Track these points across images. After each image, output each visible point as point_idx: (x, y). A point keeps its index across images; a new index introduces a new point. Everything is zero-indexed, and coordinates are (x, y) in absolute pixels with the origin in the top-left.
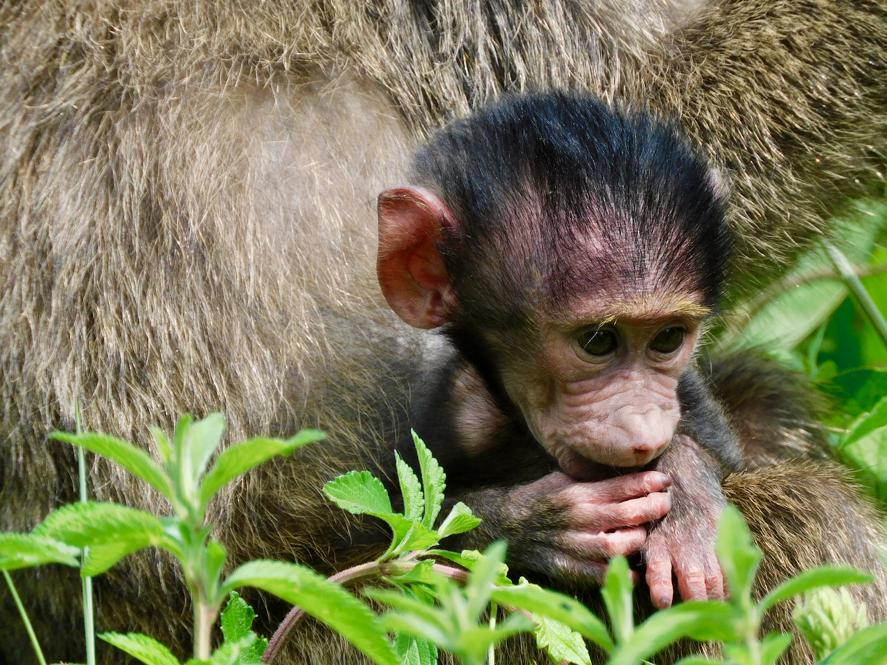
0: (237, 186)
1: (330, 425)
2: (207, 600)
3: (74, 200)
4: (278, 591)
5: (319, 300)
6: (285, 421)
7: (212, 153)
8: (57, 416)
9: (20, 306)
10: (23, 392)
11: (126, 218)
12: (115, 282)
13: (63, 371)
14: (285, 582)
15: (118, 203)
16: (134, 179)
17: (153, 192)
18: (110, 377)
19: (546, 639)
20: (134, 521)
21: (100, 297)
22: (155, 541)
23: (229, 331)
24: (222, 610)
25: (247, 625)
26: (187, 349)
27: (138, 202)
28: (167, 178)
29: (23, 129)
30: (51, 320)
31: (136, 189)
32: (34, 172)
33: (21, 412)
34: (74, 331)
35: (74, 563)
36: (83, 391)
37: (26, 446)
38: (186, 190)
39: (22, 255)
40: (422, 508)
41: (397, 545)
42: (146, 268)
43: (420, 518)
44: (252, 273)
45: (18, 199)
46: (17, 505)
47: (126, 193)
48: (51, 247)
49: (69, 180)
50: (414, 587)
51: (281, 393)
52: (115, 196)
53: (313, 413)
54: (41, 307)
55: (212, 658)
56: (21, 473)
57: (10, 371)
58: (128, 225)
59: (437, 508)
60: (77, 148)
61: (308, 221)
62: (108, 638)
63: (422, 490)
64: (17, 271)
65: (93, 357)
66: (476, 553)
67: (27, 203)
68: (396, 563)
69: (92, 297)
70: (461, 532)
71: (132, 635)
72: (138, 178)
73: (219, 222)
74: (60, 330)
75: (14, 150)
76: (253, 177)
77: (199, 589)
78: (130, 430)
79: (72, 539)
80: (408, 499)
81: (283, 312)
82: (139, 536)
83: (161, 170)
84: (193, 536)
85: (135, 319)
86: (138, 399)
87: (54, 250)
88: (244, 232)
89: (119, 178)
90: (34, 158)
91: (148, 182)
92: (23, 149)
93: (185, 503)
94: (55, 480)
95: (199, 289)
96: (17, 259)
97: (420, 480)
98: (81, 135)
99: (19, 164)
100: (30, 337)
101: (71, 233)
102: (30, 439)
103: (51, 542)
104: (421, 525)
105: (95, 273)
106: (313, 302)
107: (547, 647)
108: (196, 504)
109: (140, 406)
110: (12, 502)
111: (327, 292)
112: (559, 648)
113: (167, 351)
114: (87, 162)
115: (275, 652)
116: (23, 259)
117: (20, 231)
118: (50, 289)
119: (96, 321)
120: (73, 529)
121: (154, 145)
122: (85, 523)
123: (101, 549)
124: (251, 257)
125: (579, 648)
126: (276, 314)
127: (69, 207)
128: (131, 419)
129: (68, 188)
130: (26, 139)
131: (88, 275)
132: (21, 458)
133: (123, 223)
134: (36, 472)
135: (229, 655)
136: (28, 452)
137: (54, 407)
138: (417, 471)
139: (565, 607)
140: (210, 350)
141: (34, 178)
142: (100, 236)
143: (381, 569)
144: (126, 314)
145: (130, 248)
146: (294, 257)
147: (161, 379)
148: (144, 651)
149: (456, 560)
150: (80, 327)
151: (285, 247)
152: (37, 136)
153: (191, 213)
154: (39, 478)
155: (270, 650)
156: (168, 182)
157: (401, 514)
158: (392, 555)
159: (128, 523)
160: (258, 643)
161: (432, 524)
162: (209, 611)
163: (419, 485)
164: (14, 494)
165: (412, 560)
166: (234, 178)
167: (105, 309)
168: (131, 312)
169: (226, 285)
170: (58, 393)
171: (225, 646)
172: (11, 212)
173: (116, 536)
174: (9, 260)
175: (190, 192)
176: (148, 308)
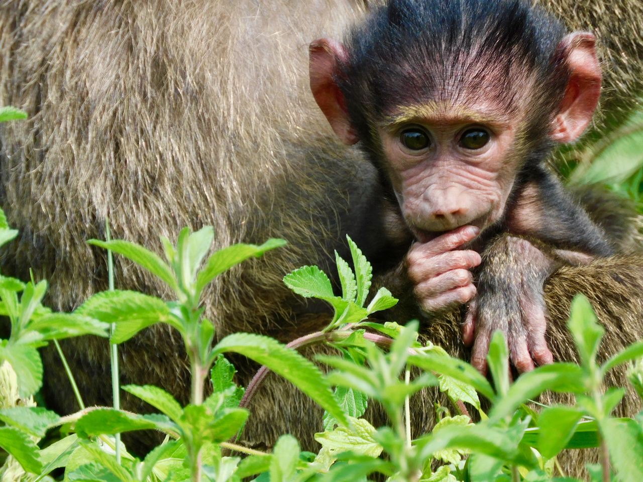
0: (222, 50)
1: (290, 222)
2: (201, 362)
3: (104, 59)
4: (252, 355)
5: (282, 134)
6: (257, 221)
7: (203, 25)
8: (94, 217)
9: (65, 136)
10: (69, 199)
11: (141, 72)
12: (134, 120)
13: (97, 184)
14: (257, 349)
15: (135, 62)
16: (148, 45)
17: (161, 54)
18: (131, 188)
19: (447, 385)
20: (148, 304)
21: (124, 130)
22: (163, 319)
23: (216, 155)
24: (211, 368)
25: (230, 378)
26: (186, 168)
27: (150, 61)
28: (170, 42)
29: (67, 9)
30: (88, 147)
31: (148, 51)
32: (75, 41)
33: (68, 214)
34: (105, 155)
35: (105, 335)
36: (113, 198)
37: (72, 240)
38: (184, 51)
39: (67, 99)
40: (355, 292)
41: (337, 319)
42: (156, 109)
43: (354, 300)
44: (232, 112)
45: (64, 60)
46: (65, 282)
47: (141, 55)
48: (87, 93)
49: (100, 45)
50: (350, 349)
51: (254, 201)
52: (134, 57)
53: (278, 214)
54: (81, 138)
55: (204, 404)
56: (67, 259)
57: (59, 184)
58: (143, 78)
59: (366, 292)
60: (106, 22)
61: (273, 76)
62: (129, 389)
63: (355, 278)
64: (64, 111)
65: (119, 173)
66: (395, 324)
67: (71, 62)
68: (337, 332)
69: (118, 130)
70: (384, 309)
71: (147, 387)
72: (150, 43)
73: (208, 75)
74: (95, 155)
75: (61, 24)
76: (233, 43)
77: (195, 354)
78: (146, 226)
79: (103, 317)
80: (345, 285)
81: (255, 142)
82: (151, 315)
83: (166, 37)
84: (191, 315)
85: (148, 145)
86: (152, 205)
87: (90, 96)
88: (226, 83)
89: (137, 43)
90: (76, 30)
91: (158, 47)
92: (67, 25)
93: (185, 291)
94: (93, 263)
95: (194, 125)
96: (63, 103)
97: (354, 271)
98: (109, 13)
99: (64, 35)
100: (73, 159)
101: (102, 83)
102: (75, 233)
103: (88, 319)
104: (355, 304)
105: (120, 112)
106: (277, 135)
107: (447, 390)
108: (193, 292)
109: (154, 210)
110: (62, 281)
111: (287, 127)
112: (456, 391)
113: (171, 169)
114: (113, 32)
115: (250, 397)
116: (68, 102)
117: (66, 83)
118: (87, 124)
119: (120, 148)
120: (103, 310)
121: (161, 20)
122: (113, 305)
123: (125, 324)
124: (232, 100)
125: (471, 391)
126: (250, 143)
127: (101, 65)
128: (147, 219)
129: (100, 51)
130: (70, 16)
131: (115, 114)
132: (68, 249)
133: (139, 75)
134: (79, 258)
135: (217, 401)
136: (73, 244)
137: (91, 210)
138: (351, 265)
139: (460, 367)
140: (203, 169)
141: (75, 45)
142: (123, 86)
143: (326, 336)
144: (142, 143)
145: (145, 95)
146: (263, 101)
147: (167, 189)
148: (155, 398)
149: (381, 330)
150: (110, 152)
151: (257, 94)
152: (78, 14)
153: (188, 67)
154: (81, 262)
155: (246, 396)
156: (171, 45)
157: (340, 297)
158: (334, 326)
159: (144, 306)
160: (238, 391)
161: (362, 304)
162: (202, 370)
163: (353, 275)
164: (63, 275)
165: (348, 330)
166: (219, 43)
167: (128, 139)
168: (145, 141)
169: (214, 121)
170: (94, 199)
171: (214, 395)
172: (59, 69)
173: (135, 315)
174: (58, 104)
175: (187, 51)
176: (157, 138)
